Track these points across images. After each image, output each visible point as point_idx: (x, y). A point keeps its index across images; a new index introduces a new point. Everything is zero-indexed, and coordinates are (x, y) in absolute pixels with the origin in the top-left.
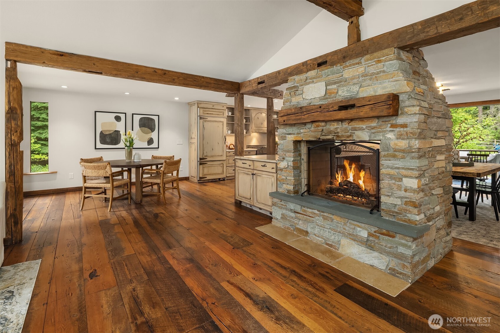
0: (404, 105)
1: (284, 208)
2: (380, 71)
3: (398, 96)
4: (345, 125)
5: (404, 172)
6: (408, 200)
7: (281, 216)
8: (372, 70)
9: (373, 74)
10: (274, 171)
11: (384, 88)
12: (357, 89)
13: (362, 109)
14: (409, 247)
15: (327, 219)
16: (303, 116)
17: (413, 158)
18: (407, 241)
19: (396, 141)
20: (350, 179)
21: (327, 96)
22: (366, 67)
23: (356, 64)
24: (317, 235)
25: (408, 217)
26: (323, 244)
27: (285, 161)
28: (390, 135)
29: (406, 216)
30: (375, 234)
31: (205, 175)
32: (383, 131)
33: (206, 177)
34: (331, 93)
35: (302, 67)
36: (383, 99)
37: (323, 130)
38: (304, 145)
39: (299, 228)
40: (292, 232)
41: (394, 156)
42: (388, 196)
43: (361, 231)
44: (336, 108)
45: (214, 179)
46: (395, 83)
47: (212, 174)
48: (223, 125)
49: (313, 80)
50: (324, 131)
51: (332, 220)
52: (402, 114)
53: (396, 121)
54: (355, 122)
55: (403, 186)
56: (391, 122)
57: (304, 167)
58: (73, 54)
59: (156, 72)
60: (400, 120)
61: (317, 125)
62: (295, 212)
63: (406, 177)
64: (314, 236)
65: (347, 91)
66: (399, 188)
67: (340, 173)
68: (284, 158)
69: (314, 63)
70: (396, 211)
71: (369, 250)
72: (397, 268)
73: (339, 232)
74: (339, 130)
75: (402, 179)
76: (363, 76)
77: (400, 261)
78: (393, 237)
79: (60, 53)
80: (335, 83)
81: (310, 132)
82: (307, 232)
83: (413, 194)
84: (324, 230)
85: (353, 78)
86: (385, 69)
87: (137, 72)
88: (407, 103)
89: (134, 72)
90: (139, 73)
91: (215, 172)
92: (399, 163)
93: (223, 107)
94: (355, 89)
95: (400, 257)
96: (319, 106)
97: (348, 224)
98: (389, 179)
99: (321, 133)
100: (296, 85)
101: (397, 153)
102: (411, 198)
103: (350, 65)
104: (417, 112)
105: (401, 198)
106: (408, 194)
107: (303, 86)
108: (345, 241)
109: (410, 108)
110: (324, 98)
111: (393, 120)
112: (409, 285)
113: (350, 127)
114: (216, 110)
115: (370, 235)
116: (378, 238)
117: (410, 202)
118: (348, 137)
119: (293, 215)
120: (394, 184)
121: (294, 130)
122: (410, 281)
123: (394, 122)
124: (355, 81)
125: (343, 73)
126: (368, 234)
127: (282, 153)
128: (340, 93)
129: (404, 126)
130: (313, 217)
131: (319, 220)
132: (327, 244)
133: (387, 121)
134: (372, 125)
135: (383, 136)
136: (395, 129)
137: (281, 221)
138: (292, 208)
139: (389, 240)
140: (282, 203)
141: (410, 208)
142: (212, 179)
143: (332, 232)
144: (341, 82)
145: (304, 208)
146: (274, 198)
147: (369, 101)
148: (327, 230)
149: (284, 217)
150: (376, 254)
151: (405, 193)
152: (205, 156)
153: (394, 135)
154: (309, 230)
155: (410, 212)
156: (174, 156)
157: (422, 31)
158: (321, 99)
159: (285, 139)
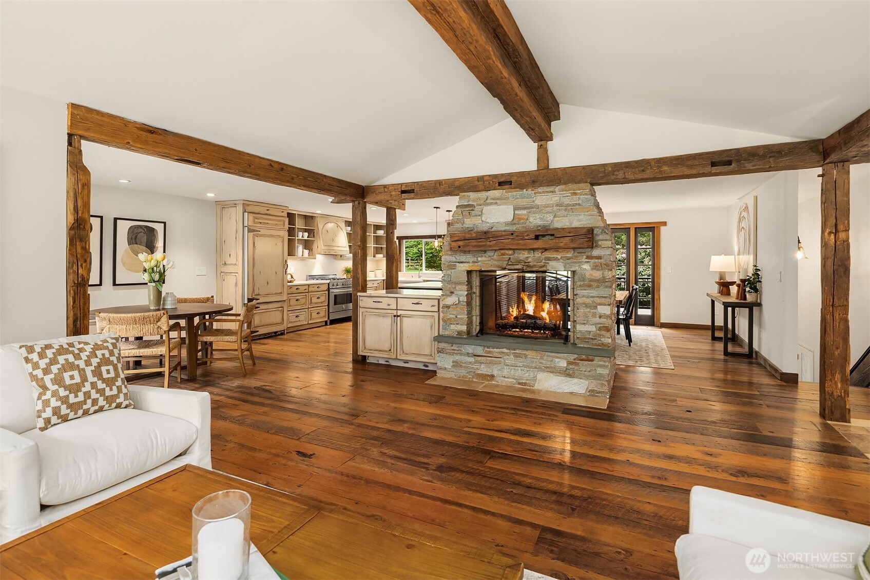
0: (598, 239)
1: (457, 354)
2: (576, 204)
3: (593, 230)
4: (538, 254)
5: (598, 300)
6: (602, 326)
7: (452, 364)
8: (567, 201)
9: (568, 205)
10: (436, 309)
11: (580, 221)
12: (552, 218)
13: (562, 239)
14: (606, 367)
15: (520, 357)
16: (488, 243)
17: (606, 287)
18: (605, 362)
19: (591, 272)
20: (529, 312)
21: (515, 222)
22: (561, 197)
23: (550, 192)
24: (506, 376)
25: (602, 341)
26: (514, 384)
27: (453, 295)
28: (586, 266)
29: (600, 340)
30: (574, 361)
31: (257, 327)
32: (579, 262)
33: (258, 331)
34: (520, 219)
35: (477, 183)
36: (584, 231)
37: (510, 258)
38: (476, 275)
39: (481, 374)
40: (471, 380)
41: (590, 286)
42: (584, 324)
43: (559, 361)
44: (532, 236)
45: (268, 334)
46: (590, 217)
47: (267, 325)
48: (283, 242)
49: (496, 201)
50: (511, 260)
51: (526, 356)
52: (596, 246)
53: (591, 253)
54: (549, 252)
55: (598, 313)
56: (586, 254)
57: (476, 302)
58: (166, 130)
59: (272, 166)
60: (596, 252)
61: (502, 253)
62: (475, 355)
63: (600, 304)
64: (502, 378)
65: (540, 218)
66: (594, 315)
67: (516, 307)
68: (452, 293)
69: (494, 180)
70: (591, 337)
71: (569, 379)
72: (596, 389)
73: (535, 368)
74: (530, 260)
75: (596, 307)
76: (557, 205)
77: (599, 382)
78: (592, 360)
79: (151, 129)
80: (525, 208)
81: (492, 260)
82: (492, 376)
83: (606, 320)
84: (515, 369)
85: (546, 206)
86: (580, 202)
87: (250, 166)
88: (601, 237)
89: (246, 165)
90: (252, 167)
91: (271, 322)
92: (593, 292)
93: (282, 212)
94: (550, 217)
95: (600, 377)
96: (511, 233)
97: (545, 358)
98: (585, 308)
99: (507, 262)
100: (470, 203)
101: (592, 283)
102: (604, 324)
103: (543, 192)
104: (610, 246)
105: (595, 324)
106: (602, 320)
107: (482, 206)
108: (541, 376)
109: (603, 242)
110: (512, 223)
111: (588, 252)
112: (608, 400)
113: (543, 257)
114: (274, 218)
115: (569, 363)
116: (577, 364)
117: (604, 327)
118: (541, 267)
119: (472, 359)
120: (589, 312)
121: (470, 258)
122: (608, 397)
123: (589, 254)
124: (549, 209)
125: (534, 199)
126: (567, 363)
127: (449, 286)
128: (531, 219)
129: (599, 258)
130: (501, 358)
131: (510, 360)
132: (519, 384)
133: (583, 253)
134: (568, 255)
135: (579, 266)
136: (590, 260)
137: (453, 370)
138: (470, 351)
139: (589, 364)
140: (453, 348)
141: (603, 333)
142: (265, 334)
143: (526, 369)
144: (532, 208)
145: (488, 349)
146: (440, 342)
147: (569, 233)
148: (520, 368)
149: (456, 364)
150: (575, 380)
151: (599, 319)
152: (257, 295)
153: (590, 266)
154: (495, 373)
155: (604, 336)
156: (212, 297)
157: (613, 172)
158: (507, 224)
159: (455, 269)
